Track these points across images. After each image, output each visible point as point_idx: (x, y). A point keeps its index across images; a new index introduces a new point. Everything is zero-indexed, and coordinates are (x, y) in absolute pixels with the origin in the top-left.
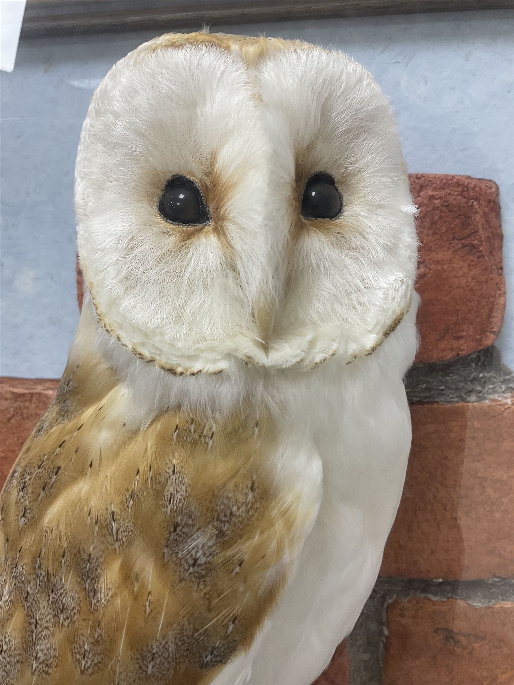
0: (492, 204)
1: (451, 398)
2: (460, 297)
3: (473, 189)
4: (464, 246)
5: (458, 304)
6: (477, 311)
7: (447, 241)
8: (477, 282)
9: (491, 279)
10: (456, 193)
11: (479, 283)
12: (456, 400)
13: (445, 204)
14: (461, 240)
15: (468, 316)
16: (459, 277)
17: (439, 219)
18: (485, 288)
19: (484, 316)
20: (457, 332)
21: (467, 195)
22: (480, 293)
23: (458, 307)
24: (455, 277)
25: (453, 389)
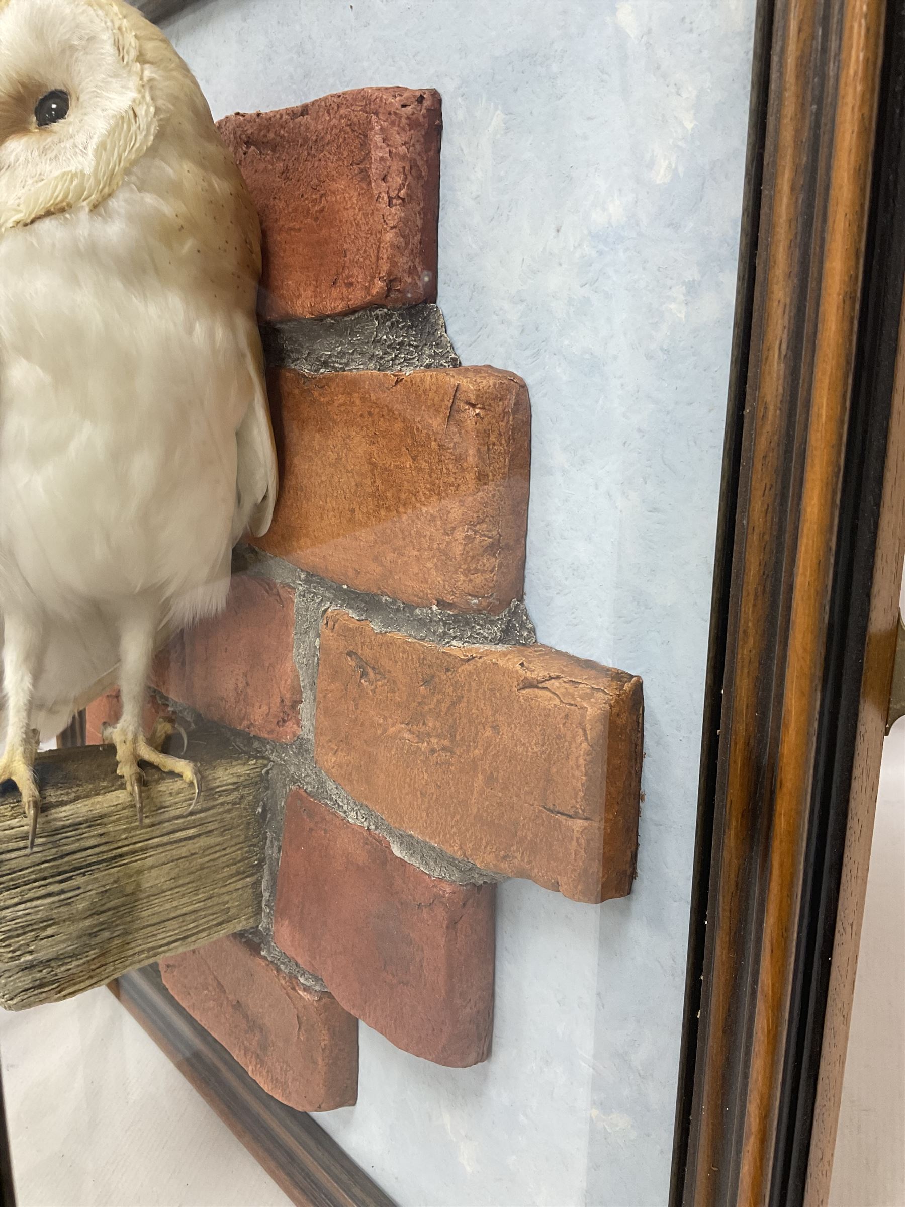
0: (393, 117)
1: (359, 365)
2: (348, 233)
3: (373, 101)
4: (361, 171)
5: (346, 242)
6: (365, 252)
7: (348, 166)
8: (363, 214)
9: (377, 210)
10: (359, 108)
11: (365, 215)
12: (361, 366)
13: (349, 123)
14: (359, 164)
15: (357, 257)
16: (348, 209)
17: (343, 142)
18: (371, 221)
19: (373, 259)
20: (348, 277)
21: (368, 109)
22: (367, 228)
23: (346, 246)
24: (344, 208)
25: (360, 354)
